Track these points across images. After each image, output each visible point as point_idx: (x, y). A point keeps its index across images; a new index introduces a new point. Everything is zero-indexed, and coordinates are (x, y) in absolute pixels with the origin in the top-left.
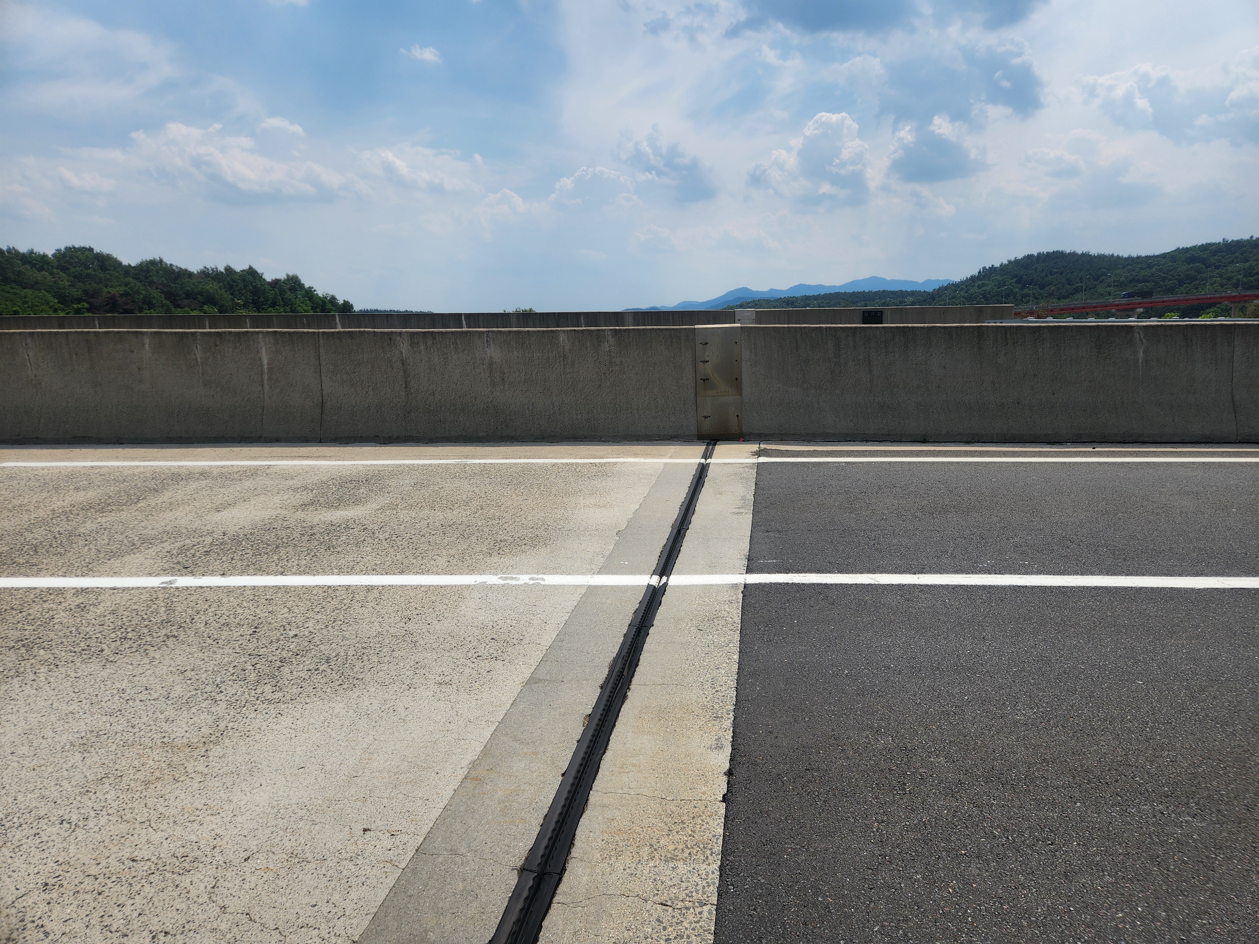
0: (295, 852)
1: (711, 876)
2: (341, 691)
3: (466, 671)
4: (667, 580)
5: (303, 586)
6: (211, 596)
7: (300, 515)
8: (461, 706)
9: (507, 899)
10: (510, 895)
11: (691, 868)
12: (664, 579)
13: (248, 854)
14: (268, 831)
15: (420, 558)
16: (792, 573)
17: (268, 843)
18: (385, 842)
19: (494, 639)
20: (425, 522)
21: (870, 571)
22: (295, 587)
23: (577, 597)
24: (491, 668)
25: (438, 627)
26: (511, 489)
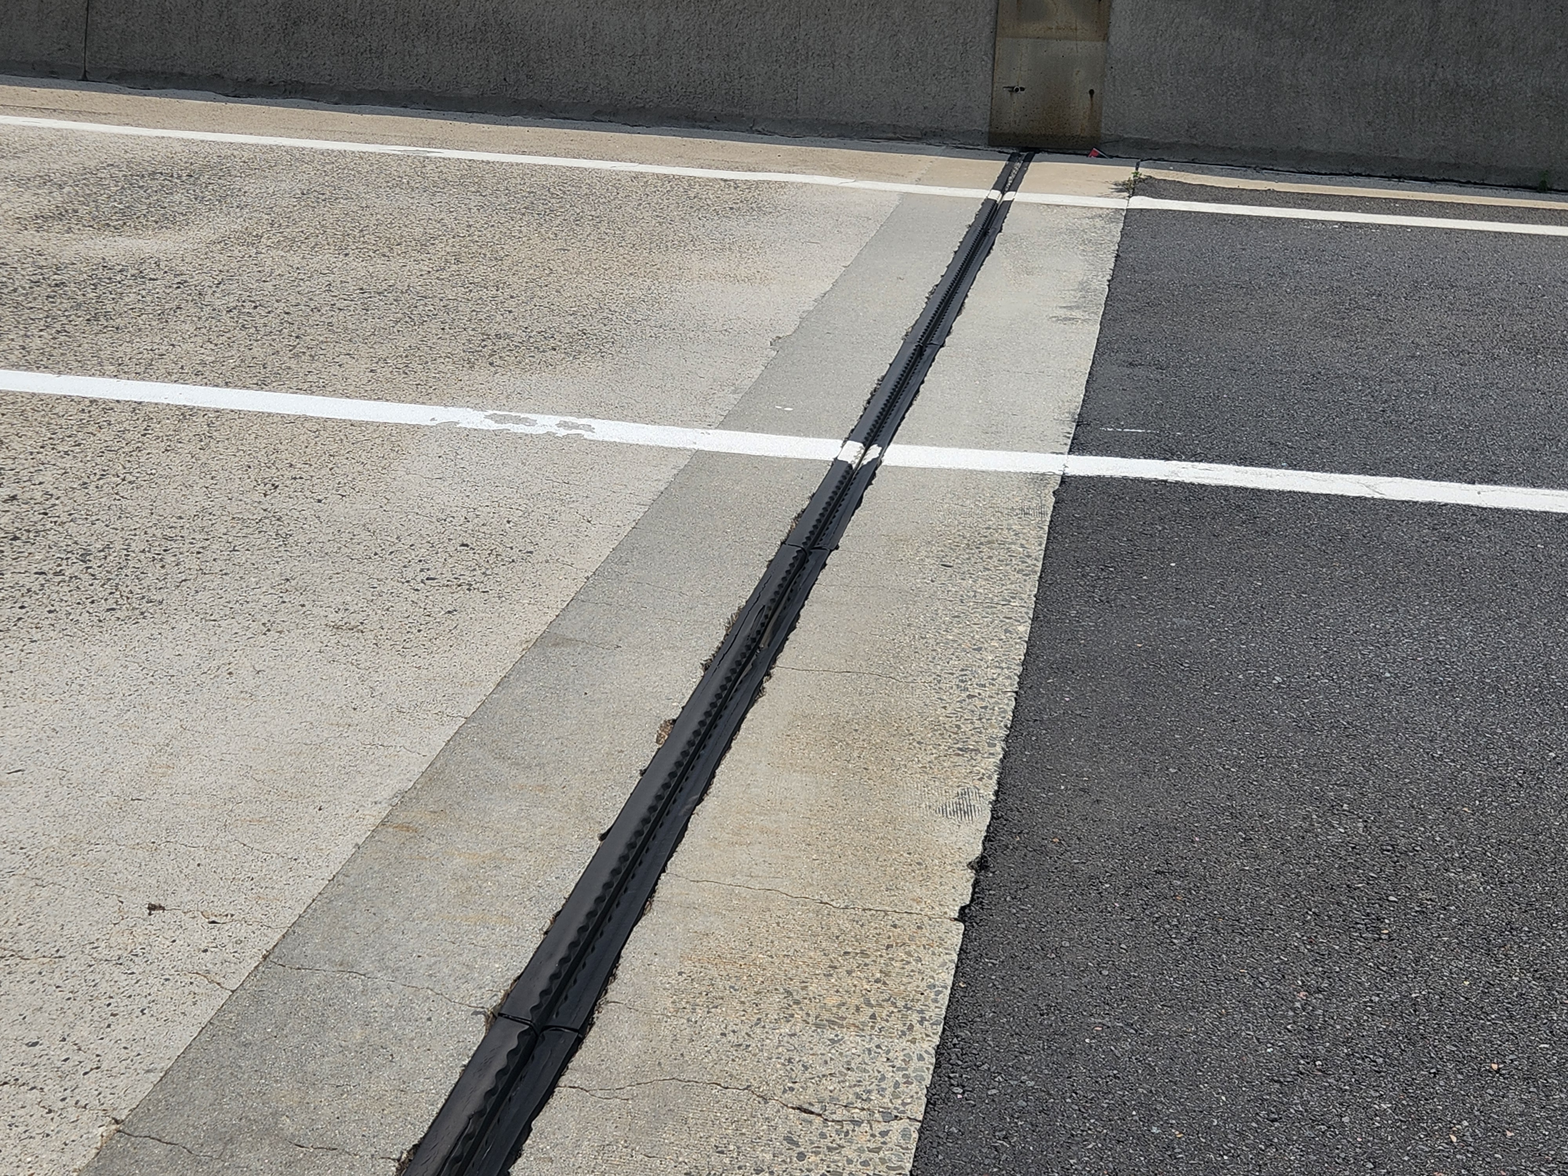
1: (915, 1064)
2: (112, 623)
3: (397, 607)
4: (882, 453)
5: (33, 395)
7: (32, 238)
8: (381, 678)
9: (460, 1069)
10: (466, 1062)
11: (872, 1045)
12: (874, 451)
15: (306, 358)
16: (1179, 459)
18: (197, 936)
19: (467, 545)
20: (324, 280)
21: (1364, 470)
22: (14, 393)
23: (668, 473)
24: (457, 605)
25: (339, 509)
26: (529, 224)
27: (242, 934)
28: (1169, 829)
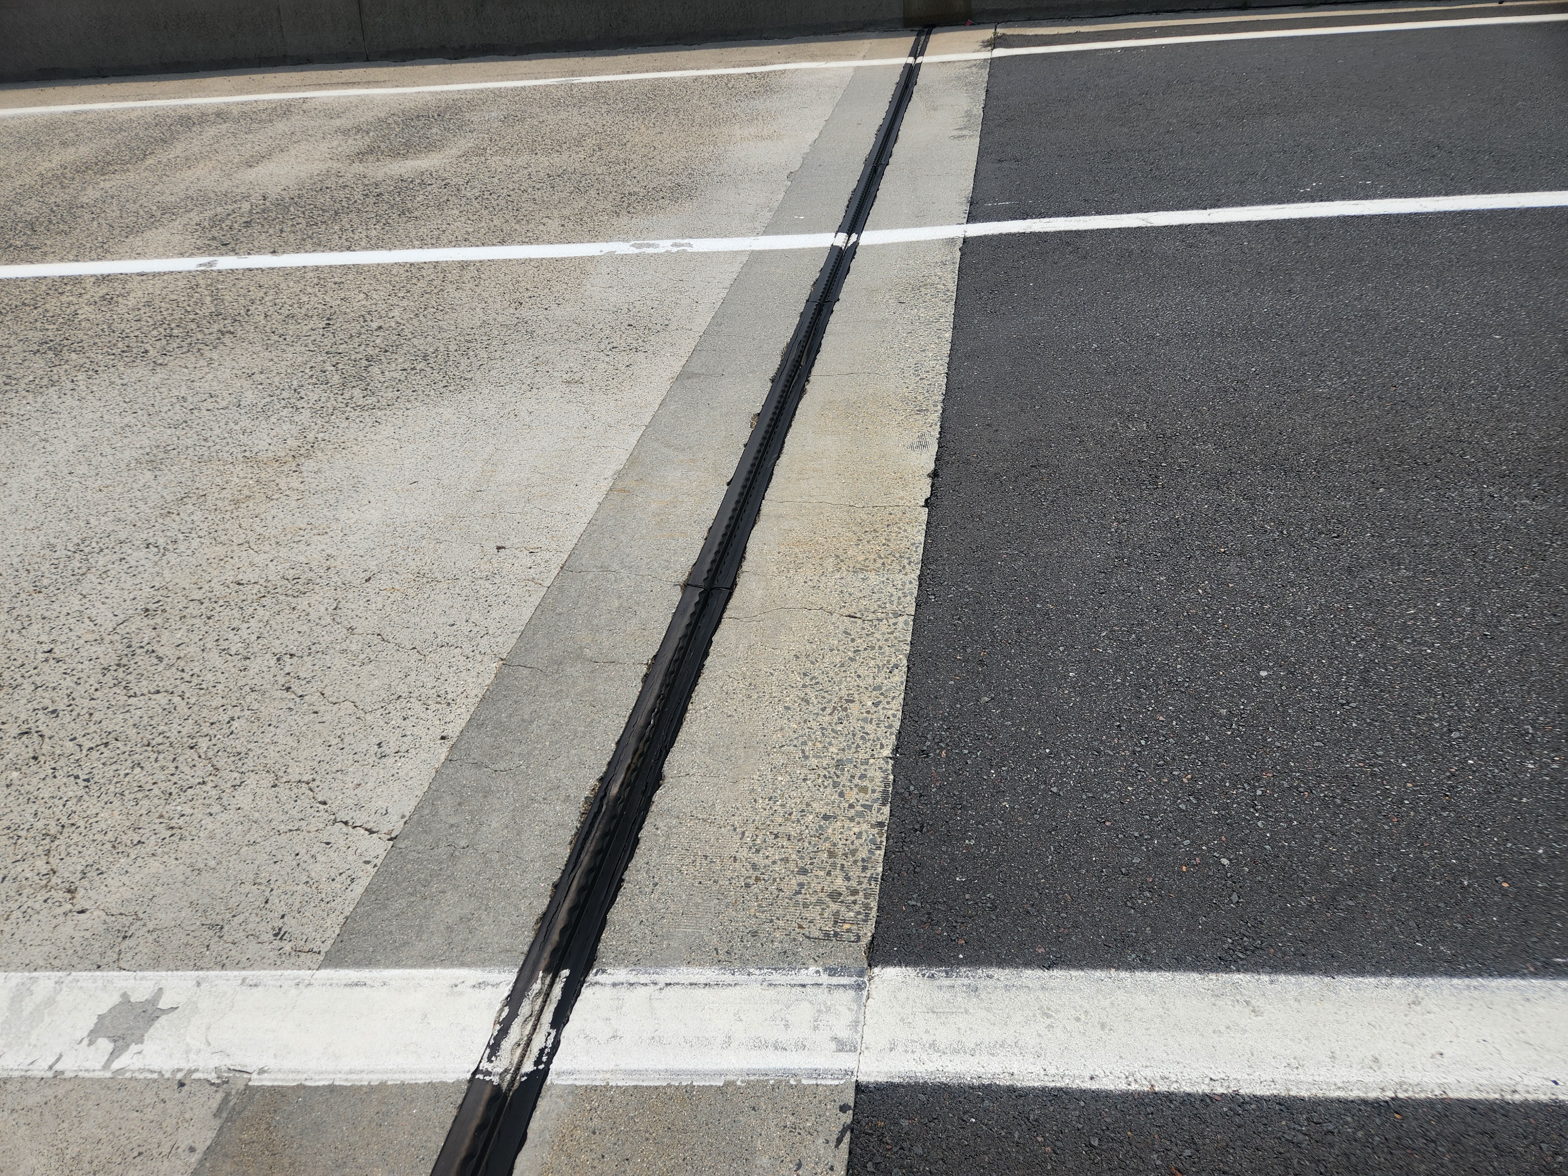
0: (422, 572)
1: (908, 586)
2: (447, 394)
3: (599, 366)
4: (858, 238)
5: (378, 265)
6: (264, 280)
7: (358, 168)
8: (597, 408)
9: (671, 615)
10: (673, 611)
11: (884, 579)
12: (854, 238)
13: (368, 574)
14: (387, 551)
16: (1032, 218)
17: (390, 562)
18: (524, 560)
19: (631, 325)
21: (1139, 210)
22: (368, 266)
23: (737, 267)
24: (631, 361)
25: (559, 312)
26: (637, 119)
27: (547, 557)
28: (1037, 441)
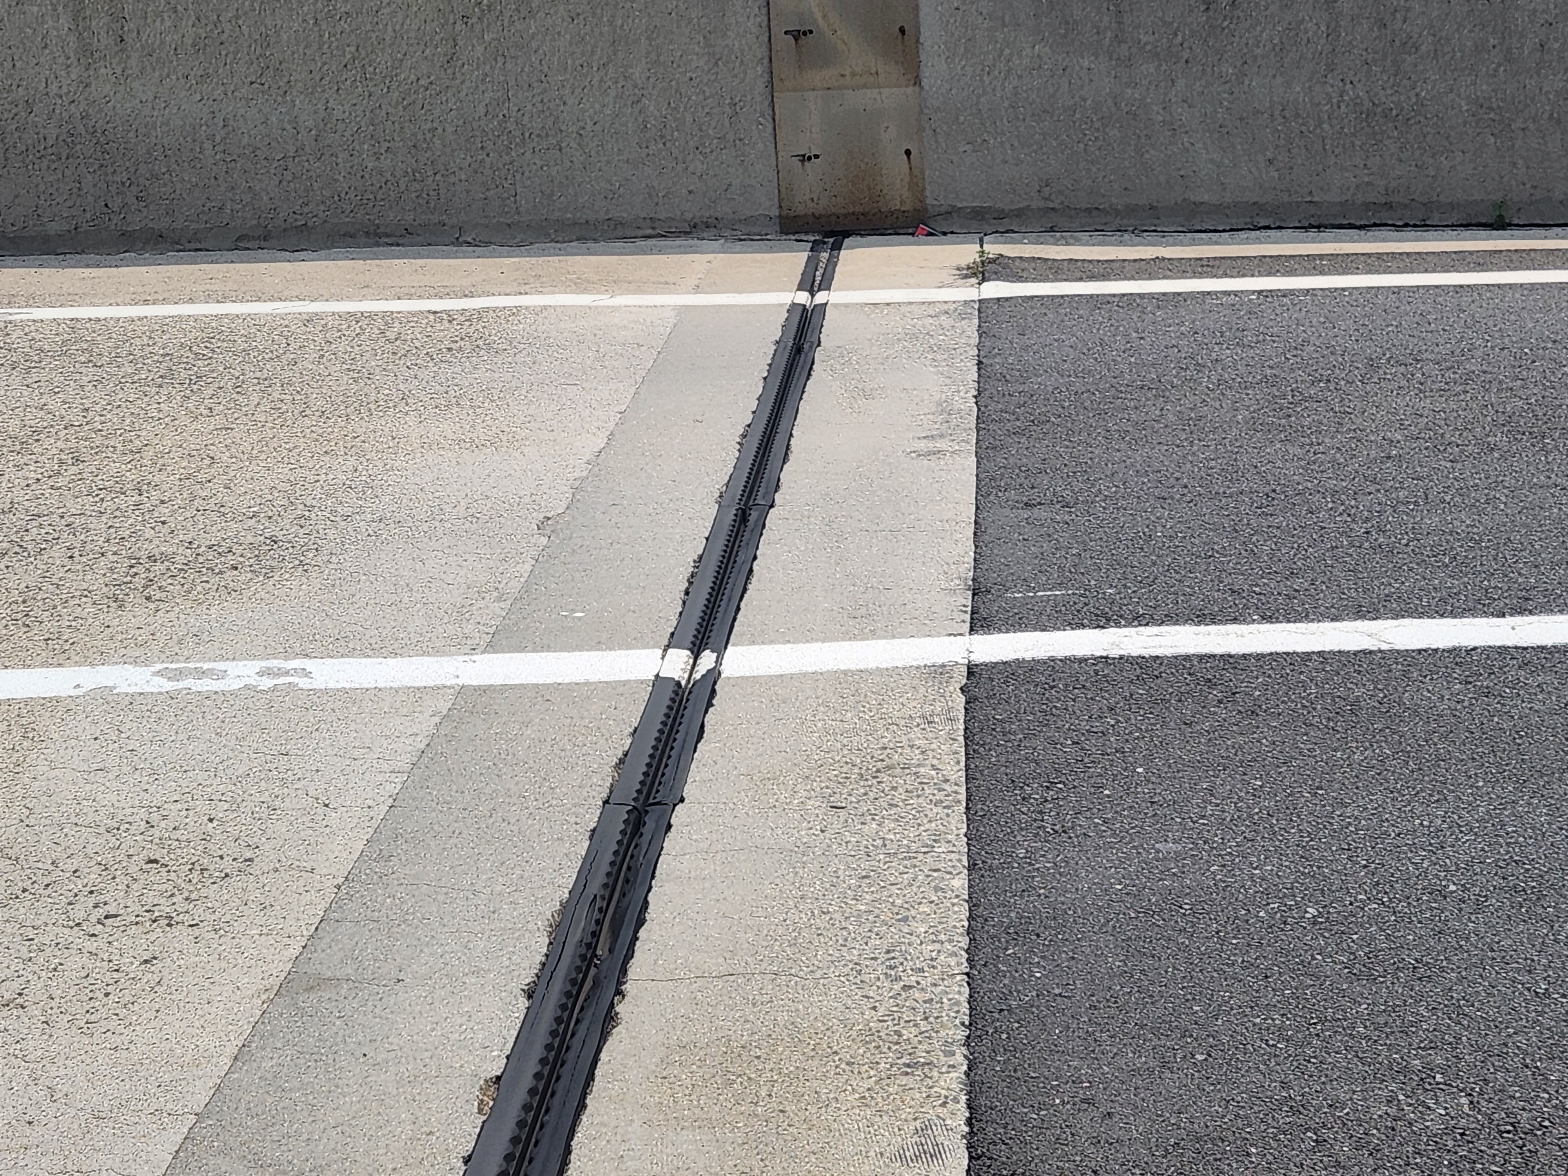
3: (68, 964)
4: (719, 661)
8: (62, 1072)
12: (707, 659)
16: (1118, 625)
19: (156, 861)
21: (1360, 613)
23: (426, 724)
24: (156, 950)
26: (169, 397)
